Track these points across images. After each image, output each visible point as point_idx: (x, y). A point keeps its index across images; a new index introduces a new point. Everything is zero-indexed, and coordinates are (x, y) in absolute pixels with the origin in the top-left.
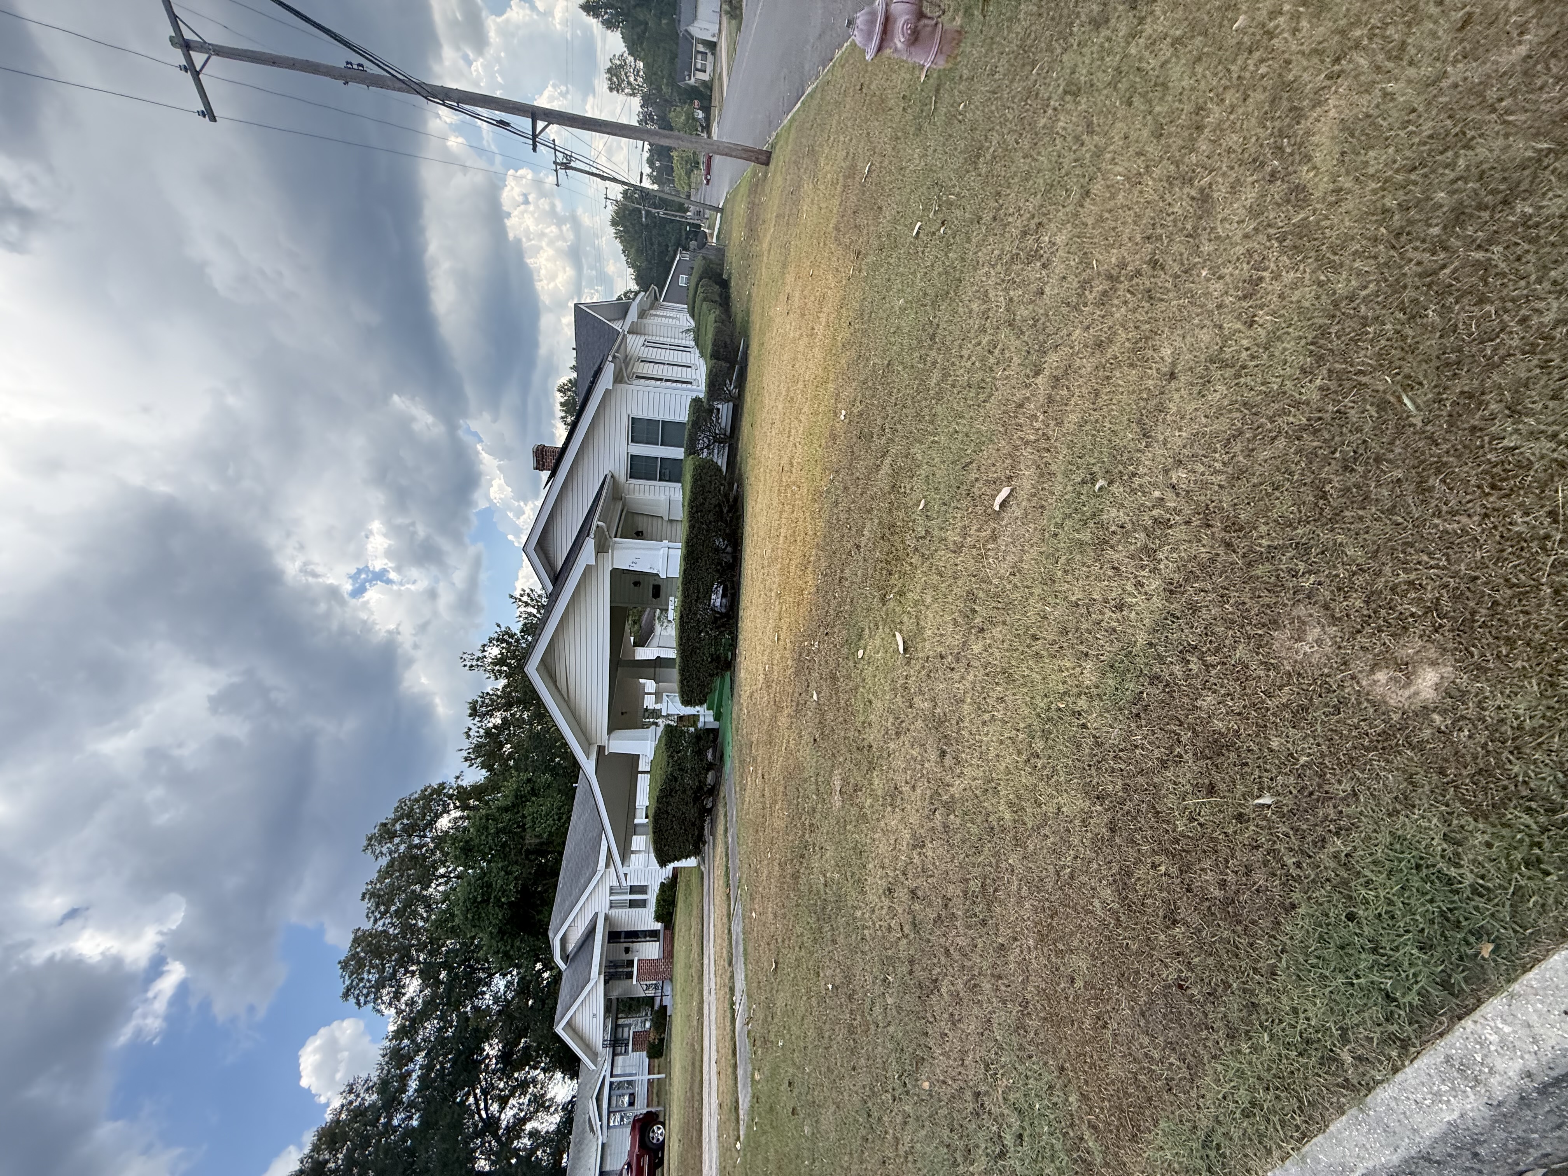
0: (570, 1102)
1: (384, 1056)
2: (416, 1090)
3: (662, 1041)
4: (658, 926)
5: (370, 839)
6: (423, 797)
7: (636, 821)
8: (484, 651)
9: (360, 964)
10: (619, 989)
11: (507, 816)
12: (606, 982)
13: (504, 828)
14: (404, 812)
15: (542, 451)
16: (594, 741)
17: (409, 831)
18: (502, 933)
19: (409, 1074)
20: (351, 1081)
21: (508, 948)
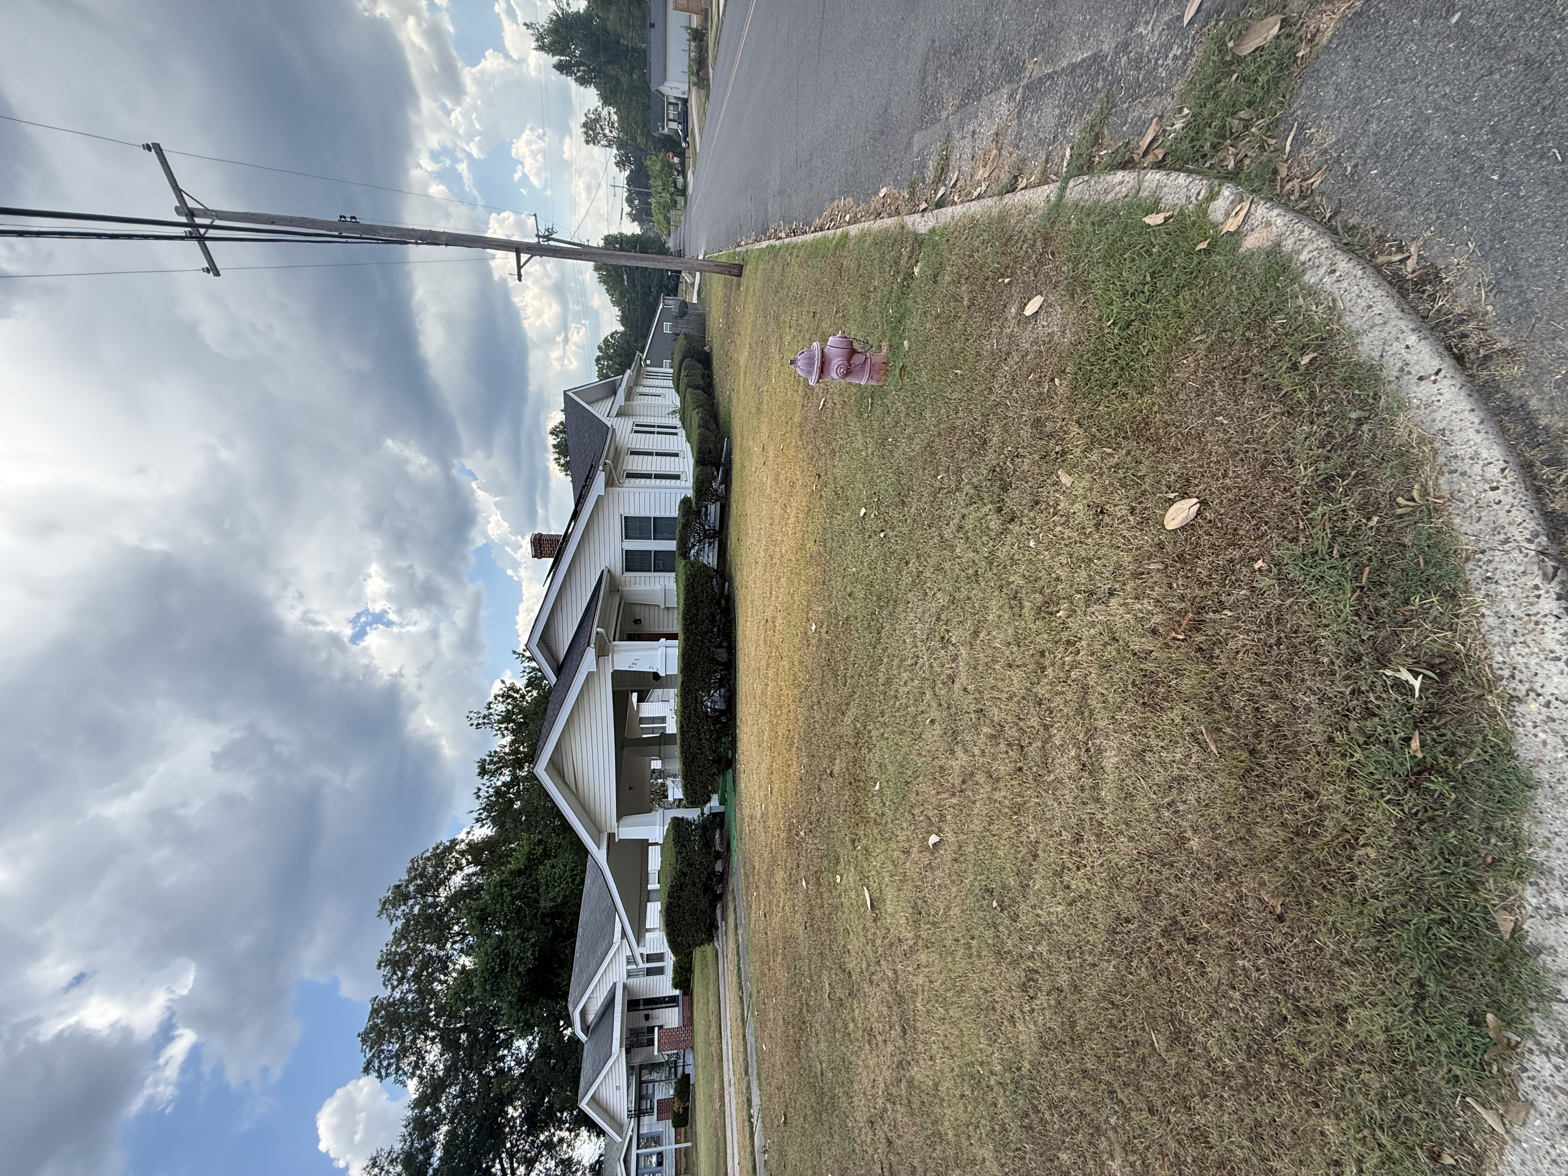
0: (598, 1161)
1: (406, 1127)
2: (440, 1159)
3: (686, 1109)
4: (677, 992)
5: (384, 903)
6: (435, 855)
7: (650, 887)
8: (490, 708)
9: (381, 1035)
10: (640, 1057)
11: (521, 881)
12: (628, 1052)
13: (520, 894)
14: (416, 872)
15: (540, 539)
16: (603, 829)
17: (422, 891)
18: (522, 1000)
19: (433, 1144)
20: (375, 1154)
21: (528, 1016)
